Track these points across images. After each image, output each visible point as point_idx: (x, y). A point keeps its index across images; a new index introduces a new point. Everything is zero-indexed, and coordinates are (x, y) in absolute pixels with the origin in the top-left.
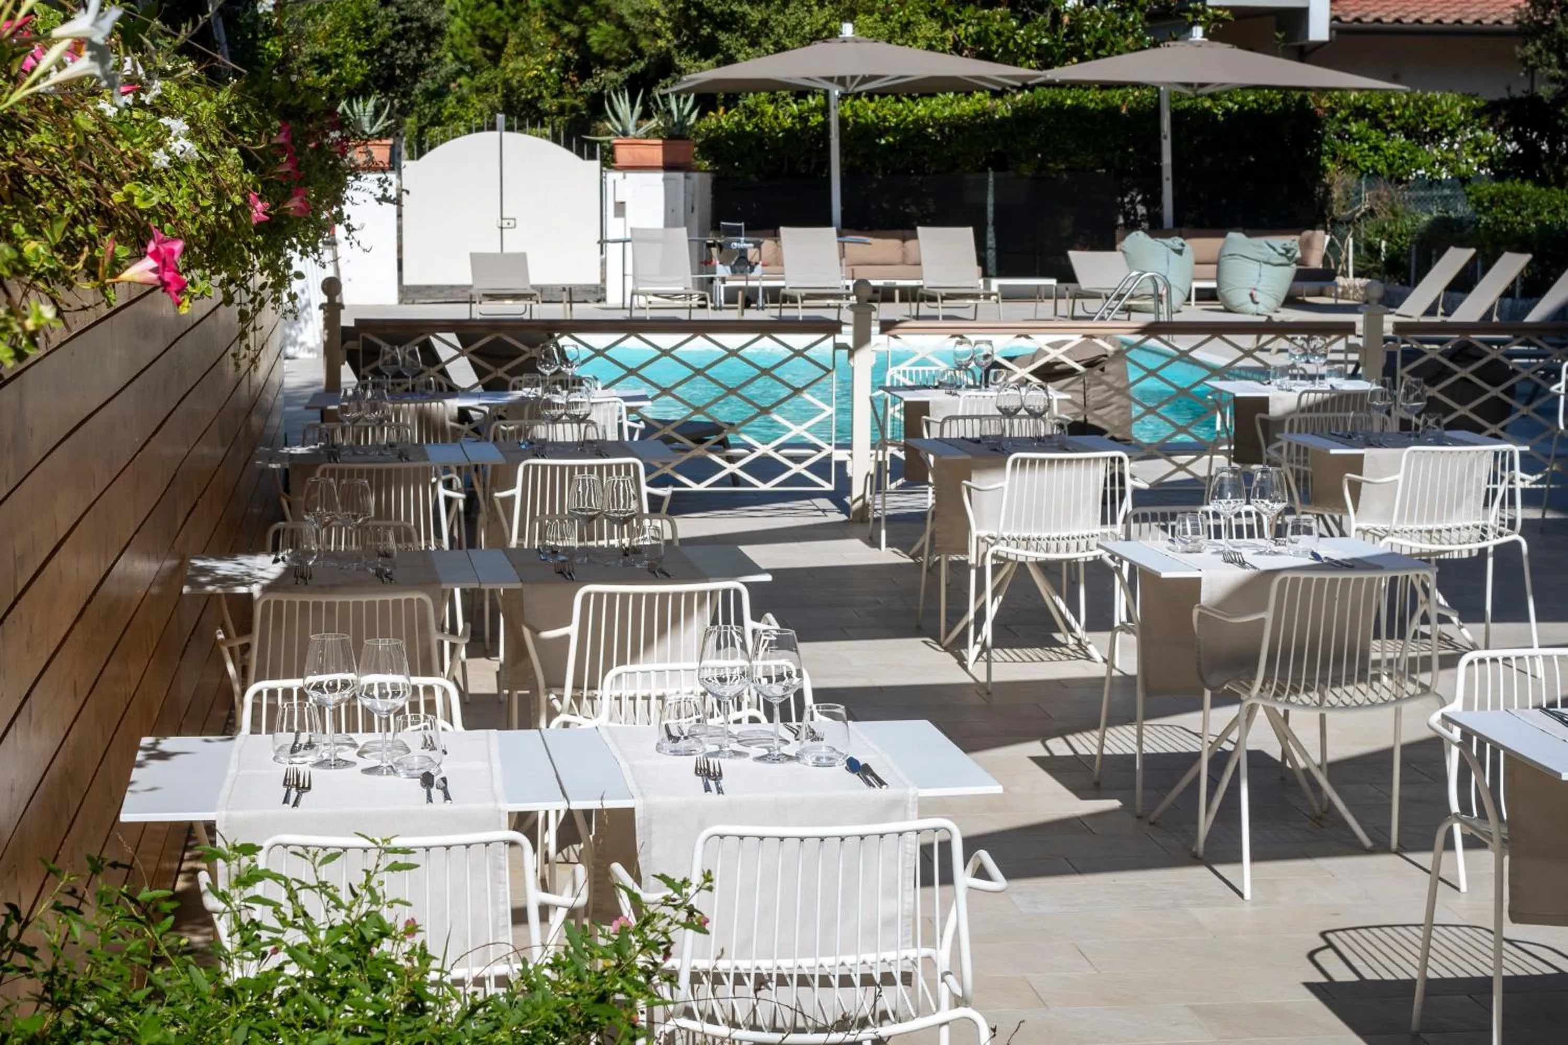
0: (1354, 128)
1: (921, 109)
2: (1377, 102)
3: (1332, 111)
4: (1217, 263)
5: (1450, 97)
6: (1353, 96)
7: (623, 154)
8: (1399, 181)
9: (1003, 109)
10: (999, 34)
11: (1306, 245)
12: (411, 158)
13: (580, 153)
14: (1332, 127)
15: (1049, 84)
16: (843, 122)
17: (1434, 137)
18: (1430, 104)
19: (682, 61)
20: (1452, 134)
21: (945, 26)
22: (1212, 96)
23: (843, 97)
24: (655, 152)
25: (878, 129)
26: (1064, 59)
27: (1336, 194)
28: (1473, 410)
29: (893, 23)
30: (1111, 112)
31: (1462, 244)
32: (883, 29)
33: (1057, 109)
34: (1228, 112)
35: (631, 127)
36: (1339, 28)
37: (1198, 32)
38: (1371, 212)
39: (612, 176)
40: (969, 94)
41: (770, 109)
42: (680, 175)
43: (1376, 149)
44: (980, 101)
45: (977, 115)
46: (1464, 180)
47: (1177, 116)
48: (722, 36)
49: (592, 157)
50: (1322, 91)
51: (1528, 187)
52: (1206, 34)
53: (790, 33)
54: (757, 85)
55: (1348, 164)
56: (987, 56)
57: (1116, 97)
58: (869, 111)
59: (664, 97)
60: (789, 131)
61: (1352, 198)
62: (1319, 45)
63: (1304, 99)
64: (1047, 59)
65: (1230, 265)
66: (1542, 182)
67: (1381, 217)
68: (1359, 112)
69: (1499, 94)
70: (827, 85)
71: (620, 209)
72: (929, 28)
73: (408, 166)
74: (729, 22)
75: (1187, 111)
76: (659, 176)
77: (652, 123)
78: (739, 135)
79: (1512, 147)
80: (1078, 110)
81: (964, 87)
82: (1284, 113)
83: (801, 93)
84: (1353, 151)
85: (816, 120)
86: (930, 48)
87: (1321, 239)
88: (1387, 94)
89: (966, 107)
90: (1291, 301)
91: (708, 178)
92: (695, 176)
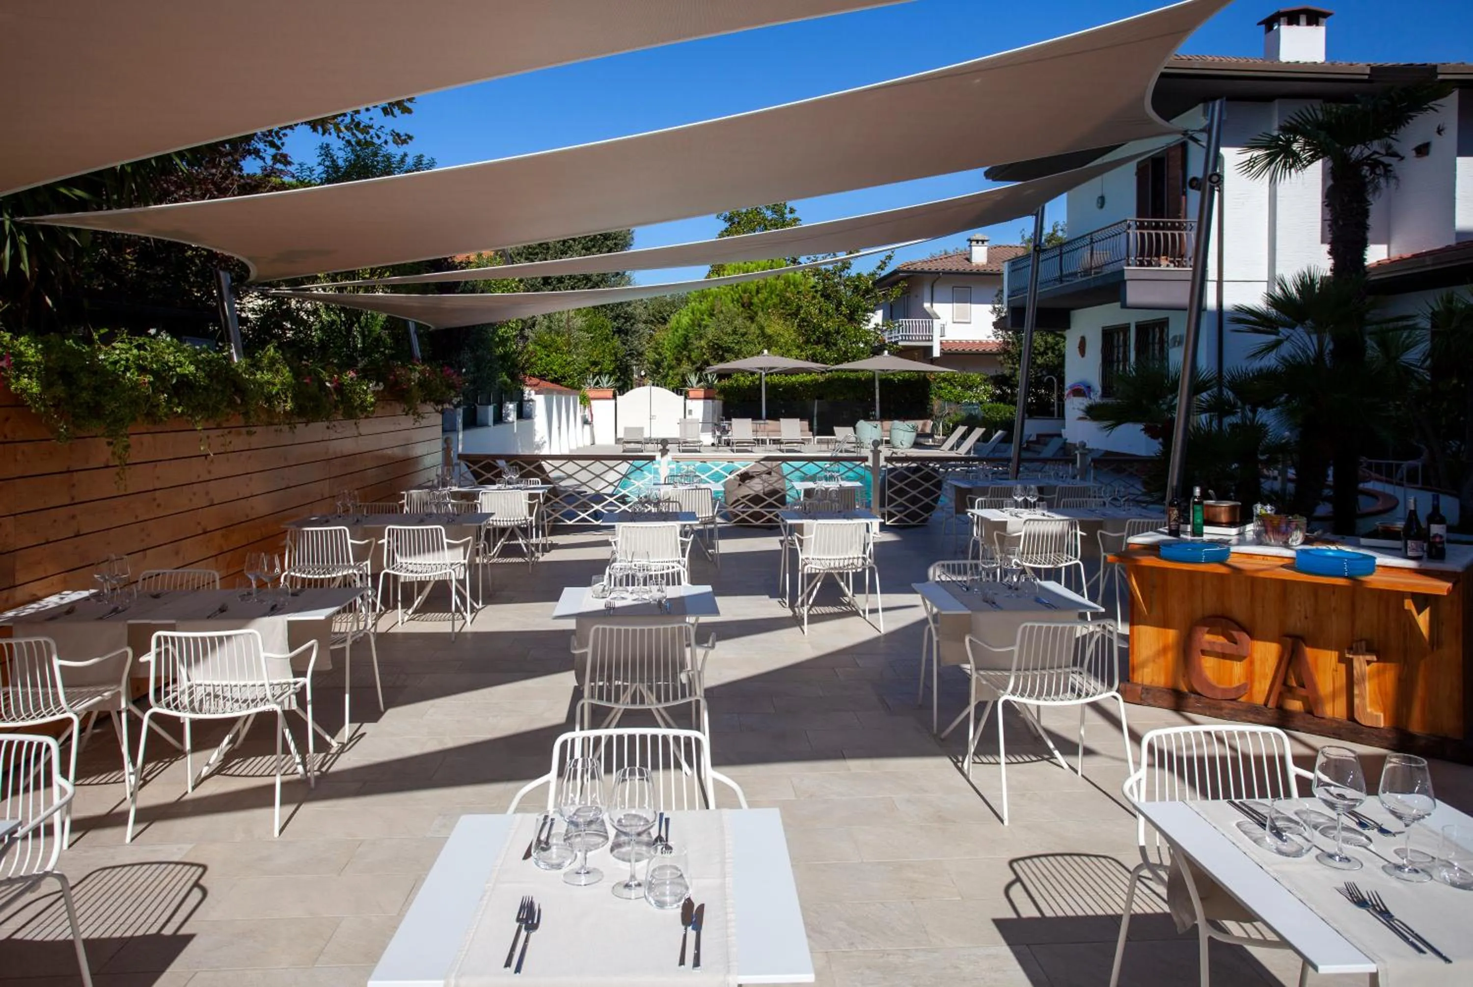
0: (942, 385)
1: (793, 379)
2: (951, 376)
3: (935, 379)
4: (890, 431)
5: (976, 375)
6: (942, 374)
7: (692, 394)
8: (958, 403)
9: (821, 378)
10: (820, 353)
11: (925, 425)
12: (620, 395)
13: (677, 393)
14: (934, 386)
15: (837, 370)
16: (767, 383)
17: (970, 388)
18: (968, 377)
19: (711, 363)
20: (977, 387)
21: (802, 351)
22: (893, 374)
23: (766, 375)
24: (701, 393)
25: (778, 385)
26: (841, 362)
27: (936, 407)
28: (919, 493)
29: (784, 350)
30: (858, 380)
31: (981, 427)
32: (781, 352)
33: (839, 379)
34: (899, 380)
35: (694, 385)
36: (944, 353)
37: (886, 352)
38: (949, 414)
39: (688, 401)
40: (810, 374)
41: (742, 379)
42: (710, 401)
43: (950, 392)
44: (814, 376)
45: (812, 381)
46: (981, 403)
47: (882, 382)
48: (726, 355)
49: (681, 394)
50: (932, 372)
51: (1002, 405)
52: (889, 353)
53: (748, 354)
54: (738, 371)
55: (940, 397)
56: (817, 361)
57: (860, 375)
58: (776, 379)
59: (706, 375)
60: (749, 386)
61: (942, 409)
62: (937, 358)
63: (925, 376)
64: (837, 361)
65: (894, 432)
66: (1005, 403)
67: (952, 415)
68: (944, 380)
69: (993, 374)
70: (760, 371)
71: (690, 412)
72: (796, 352)
73: (619, 397)
74: (729, 350)
75: (885, 379)
76: (701, 402)
77: (702, 384)
78: (731, 387)
79: (998, 392)
80: (847, 379)
81: (809, 371)
82: (917, 381)
83: (752, 374)
84: (942, 393)
85: (757, 382)
86: (797, 358)
87: (930, 423)
88: (954, 374)
89: (808, 378)
90: (916, 445)
91: (721, 402)
92: (716, 401)
